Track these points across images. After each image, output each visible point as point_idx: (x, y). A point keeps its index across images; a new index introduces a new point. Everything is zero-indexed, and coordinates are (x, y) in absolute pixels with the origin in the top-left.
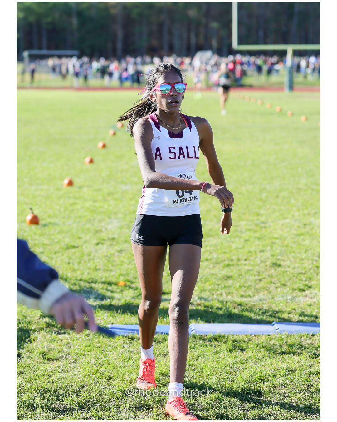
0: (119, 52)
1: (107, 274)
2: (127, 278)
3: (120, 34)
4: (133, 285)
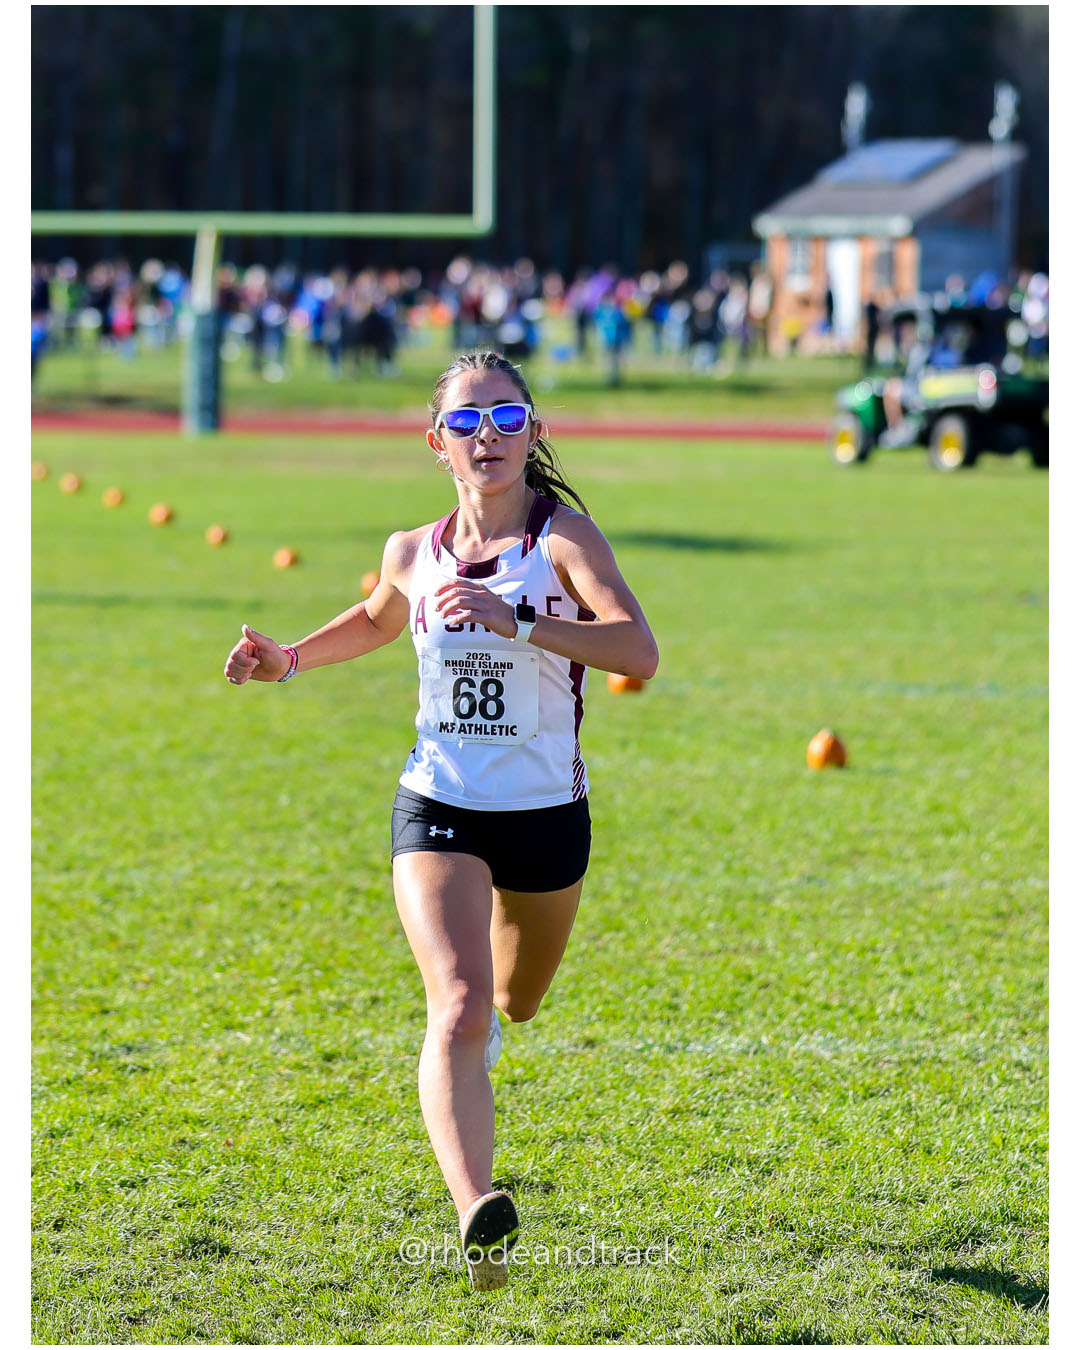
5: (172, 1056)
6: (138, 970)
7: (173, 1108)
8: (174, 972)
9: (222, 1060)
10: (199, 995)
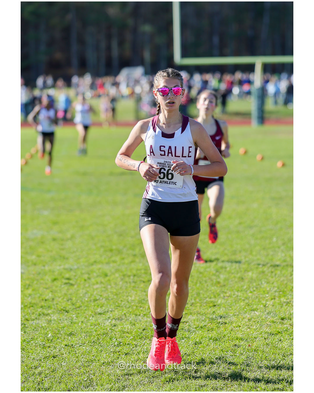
5: (234, 319)
6: (225, 293)
8: (237, 293)
9: (250, 320)
10: (244, 300)
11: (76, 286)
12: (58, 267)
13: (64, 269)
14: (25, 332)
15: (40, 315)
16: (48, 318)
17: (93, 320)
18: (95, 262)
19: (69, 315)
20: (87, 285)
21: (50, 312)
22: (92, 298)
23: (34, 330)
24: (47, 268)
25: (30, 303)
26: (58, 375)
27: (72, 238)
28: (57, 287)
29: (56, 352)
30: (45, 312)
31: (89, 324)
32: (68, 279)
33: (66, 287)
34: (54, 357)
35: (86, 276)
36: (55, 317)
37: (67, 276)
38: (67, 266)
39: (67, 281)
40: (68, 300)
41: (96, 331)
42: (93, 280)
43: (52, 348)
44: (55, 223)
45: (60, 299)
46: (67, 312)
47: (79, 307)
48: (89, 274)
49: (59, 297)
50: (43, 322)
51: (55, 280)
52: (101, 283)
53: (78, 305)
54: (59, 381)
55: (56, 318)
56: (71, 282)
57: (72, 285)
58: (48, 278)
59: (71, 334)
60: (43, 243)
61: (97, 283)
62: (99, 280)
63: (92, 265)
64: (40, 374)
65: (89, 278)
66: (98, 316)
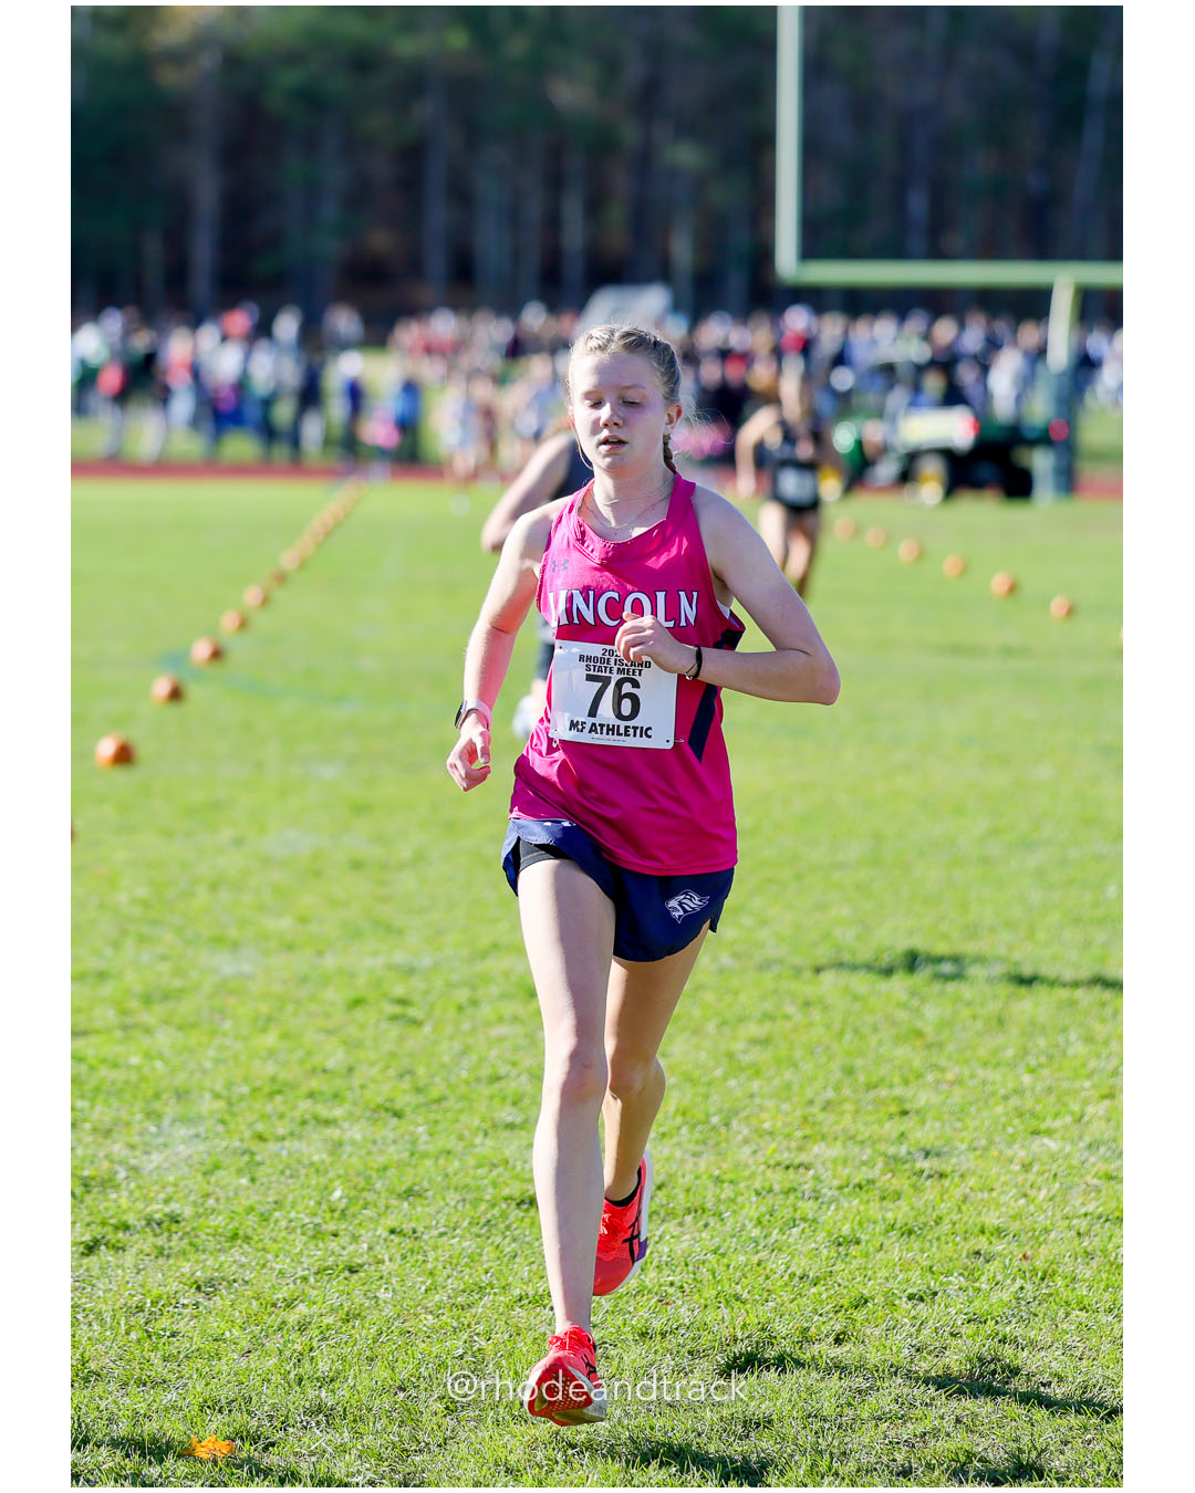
0: (201, 283)
1: (137, 1400)
2: (240, 1419)
3: (207, 193)
4: (271, 1459)
5: (970, 1162)
6: (942, 1070)
7: (970, 1218)
8: (981, 1073)
9: (1026, 1167)
10: (1006, 1098)
11: (427, 1029)
12: (368, 960)
13: (390, 967)
14: (253, 1180)
15: (304, 1122)
16: (333, 1133)
17: (486, 1147)
18: (495, 947)
19: (404, 1126)
20: (466, 1026)
21: (338, 1112)
22: (485, 1072)
23: (282, 1172)
24: (330, 962)
25: (273, 1079)
26: (364, 1332)
27: (418, 859)
28: (362, 1027)
29: (358, 1252)
30: (324, 1111)
31: (471, 1161)
32: (403, 1002)
33: (394, 1031)
34: (352, 1271)
35: (463, 995)
36: (356, 1133)
37: (399, 991)
38: (399, 957)
39: (397, 1010)
40: (401, 1076)
41: (495, 1185)
42: (486, 1011)
43: (344, 1239)
44: (361, 809)
45: (374, 1071)
46: (398, 1115)
47: (439, 1101)
48: (474, 988)
49: (372, 1064)
50: (313, 1149)
51: (357, 1003)
52: (515, 1019)
53: (435, 1093)
54: (368, 1353)
55: (358, 1137)
56: (412, 1012)
57: (416, 1023)
58: (335, 996)
59: (409, 1193)
60: (317, 874)
61: (501, 1019)
62: (508, 1008)
63: (484, 955)
64: (302, 1327)
65: (474, 1003)
66: (505, 1134)
